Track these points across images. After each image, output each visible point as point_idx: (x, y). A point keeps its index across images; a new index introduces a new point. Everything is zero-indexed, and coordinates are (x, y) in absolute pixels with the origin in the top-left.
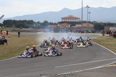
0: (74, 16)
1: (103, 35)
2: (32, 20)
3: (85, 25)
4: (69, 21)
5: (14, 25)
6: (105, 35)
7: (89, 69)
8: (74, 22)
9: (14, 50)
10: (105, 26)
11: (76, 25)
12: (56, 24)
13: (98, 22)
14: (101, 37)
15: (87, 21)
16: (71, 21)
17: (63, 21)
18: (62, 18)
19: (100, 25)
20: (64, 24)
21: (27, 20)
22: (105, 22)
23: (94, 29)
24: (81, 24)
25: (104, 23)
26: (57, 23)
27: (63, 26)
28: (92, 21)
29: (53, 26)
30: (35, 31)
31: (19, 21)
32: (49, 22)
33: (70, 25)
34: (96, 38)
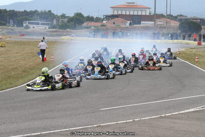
0: (138, 4)
1: (199, 44)
2: (50, 11)
3: (160, 22)
4: (128, 13)
5: (11, 21)
6: (203, 43)
7: (170, 113)
8: (138, 16)
9: (13, 73)
10: (203, 25)
11: (142, 22)
12: (100, 19)
13: (189, 16)
14: (194, 48)
15: (165, 15)
16: (132, 13)
17: (116, 13)
18: (112, 8)
19: (192, 22)
20: (116, 19)
21: (39, 10)
22: (203, 17)
23: (180, 32)
24: (152, 21)
25: (201, 19)
26: (102, 17)
27: (114, 23)
28: (174, 14)
29: (93, 24)
30: (56, 33)
31: (22, 12)
32: (85, 15)
33: (129, 22)
34: (184, 49)
